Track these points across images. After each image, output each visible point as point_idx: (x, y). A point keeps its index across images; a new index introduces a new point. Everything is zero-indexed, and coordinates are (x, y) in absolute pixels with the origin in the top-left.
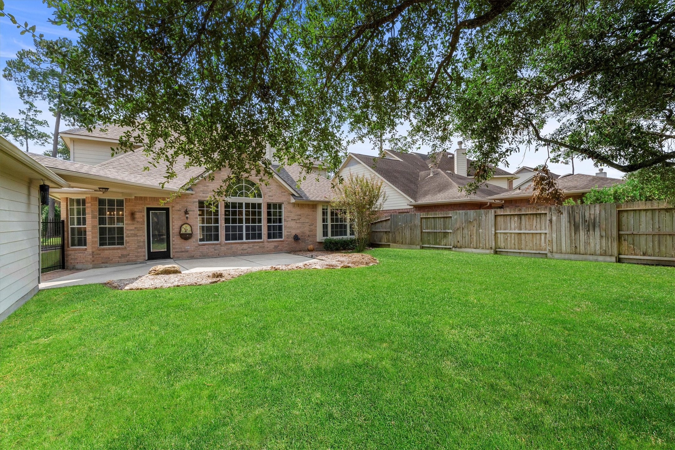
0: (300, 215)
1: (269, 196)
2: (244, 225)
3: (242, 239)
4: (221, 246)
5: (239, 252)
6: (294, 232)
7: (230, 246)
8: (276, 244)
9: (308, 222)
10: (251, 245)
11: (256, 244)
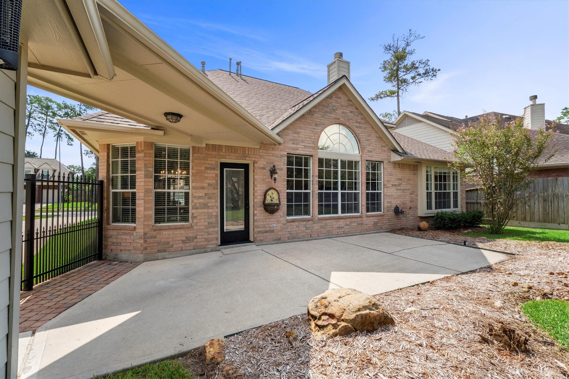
0: (401, 179)
1: (369, 151)
2: (339, 191)
3: (337, 213)
4: (314, 223)
5: (335, 232)
6: (395, 202)
7: (324, 222)
8: (375, 219)
9: (409, 189)
10: (348, 221)
11: (354, 220)
